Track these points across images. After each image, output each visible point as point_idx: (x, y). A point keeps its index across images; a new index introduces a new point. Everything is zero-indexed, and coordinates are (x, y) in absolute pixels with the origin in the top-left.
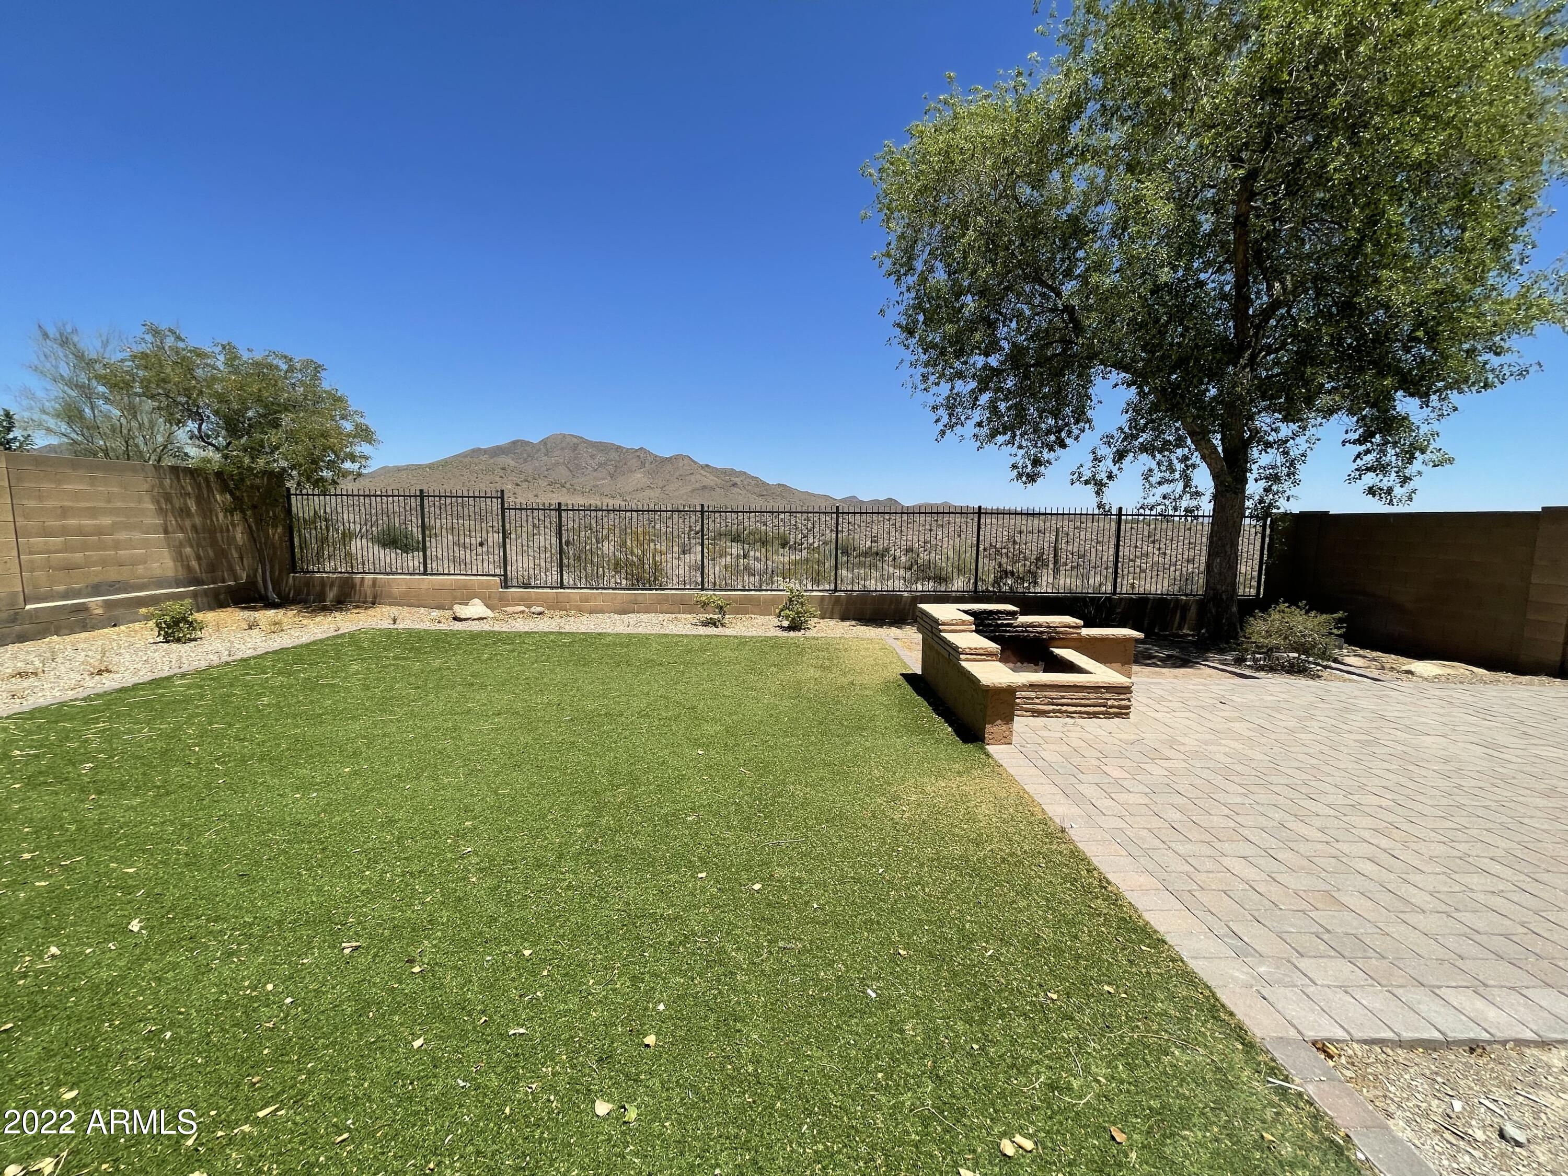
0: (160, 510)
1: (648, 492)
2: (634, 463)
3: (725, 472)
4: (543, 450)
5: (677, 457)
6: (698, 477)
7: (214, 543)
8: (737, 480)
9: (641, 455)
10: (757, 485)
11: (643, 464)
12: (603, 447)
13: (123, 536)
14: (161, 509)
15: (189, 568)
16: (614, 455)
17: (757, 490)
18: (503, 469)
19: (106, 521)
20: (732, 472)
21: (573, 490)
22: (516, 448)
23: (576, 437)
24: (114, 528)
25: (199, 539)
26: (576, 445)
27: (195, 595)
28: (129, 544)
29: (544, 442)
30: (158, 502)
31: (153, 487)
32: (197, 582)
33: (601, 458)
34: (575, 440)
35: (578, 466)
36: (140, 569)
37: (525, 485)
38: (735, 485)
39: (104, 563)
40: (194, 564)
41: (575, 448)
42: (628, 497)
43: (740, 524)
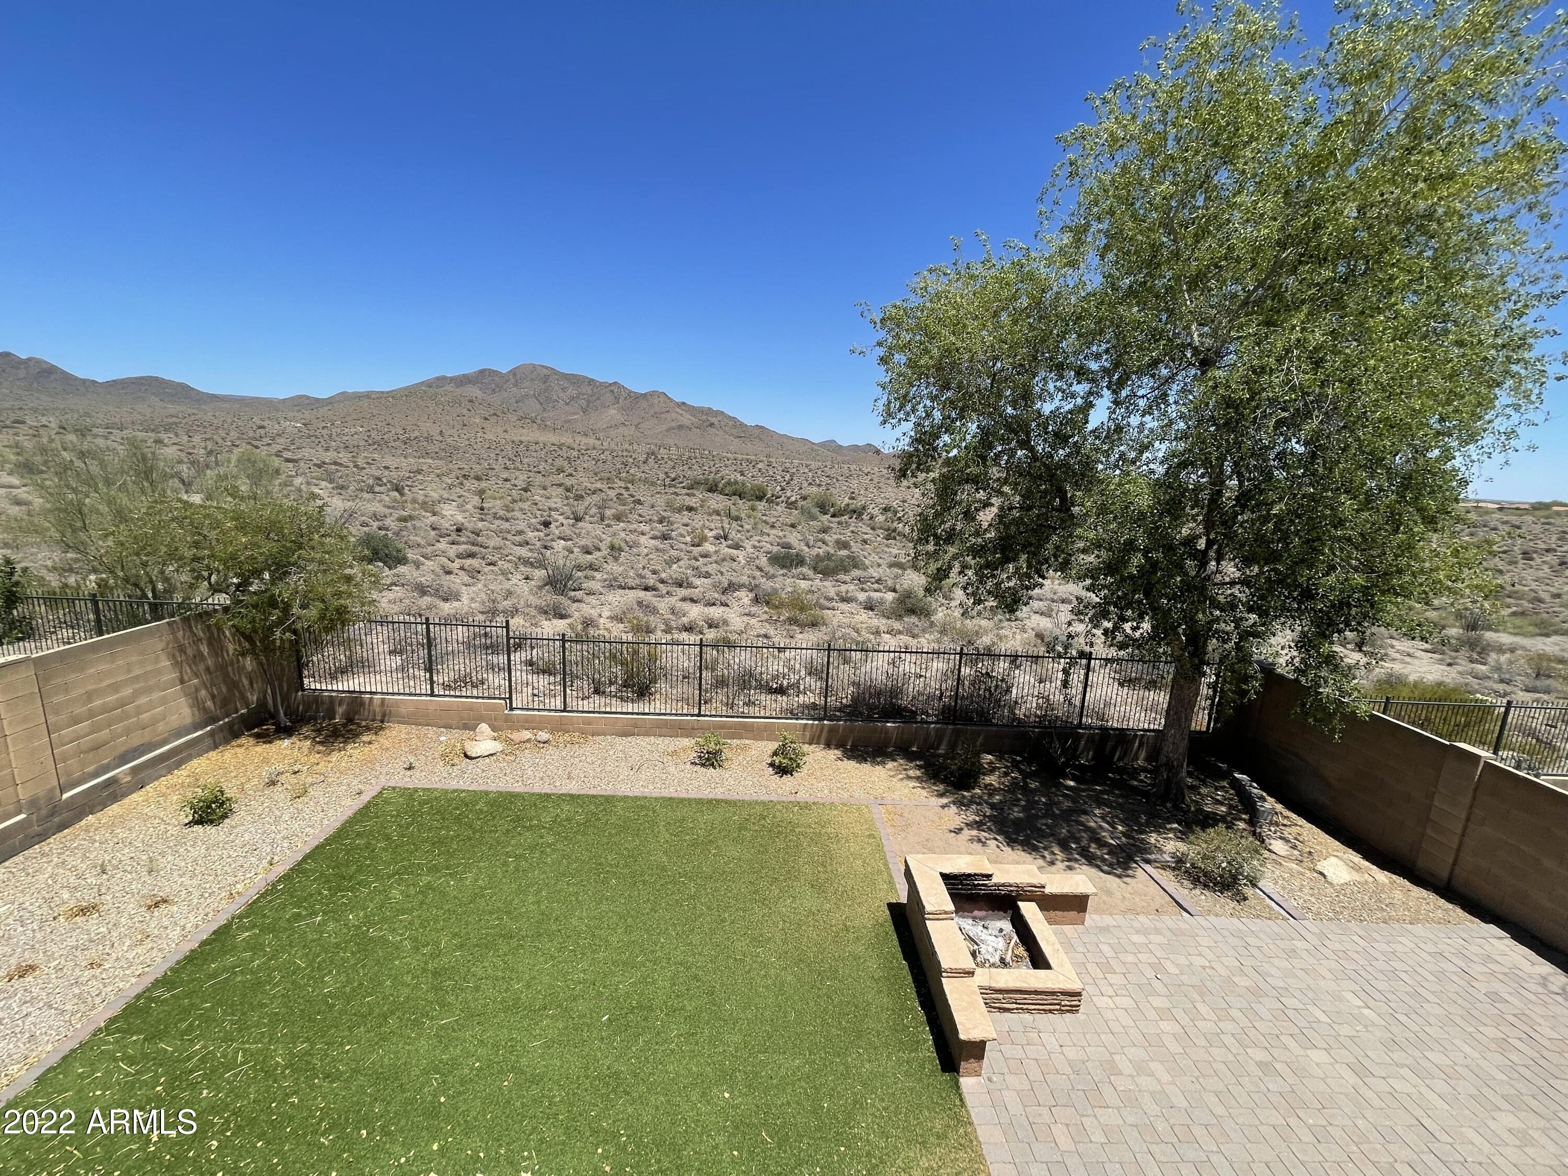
0: (177, 664)
1: (621, 429)
2: (608, 397)
3: (702, 411)
4: (513, 381)
5: (652, 394)
6: (674, 415)
7: (226, 677)
8: (713, 420)
9: (615, 389)
10: (735, 427)
11: (617, 400)
12: (575, 380)
13: (143, 700)
14: (177, 662)
15: (205, 710)
16: (588, 389)
17: (734, 431)
18: (471, 401)
19: (127, 691)
20: (710, 411)
21: (544, 427)
22: (483, 377)
23: (546, 368)
24: (136, 695)
25: (212, 679)
26: (547, 376)
27: (212, 734)
28: (151, 706)
29: (513, 372)
30: (174, 657)
31: (168, 644)
32: (213, 720)
33: (571, 391)
34: (545, 371)
35: (548, 399)
36: (161, 727)
37: (493, 419)
38: (712, 425)
39: (127, 732)
40: (209, 704)
41: (545, 379)
42: (601, 435)
43: (717, 472)
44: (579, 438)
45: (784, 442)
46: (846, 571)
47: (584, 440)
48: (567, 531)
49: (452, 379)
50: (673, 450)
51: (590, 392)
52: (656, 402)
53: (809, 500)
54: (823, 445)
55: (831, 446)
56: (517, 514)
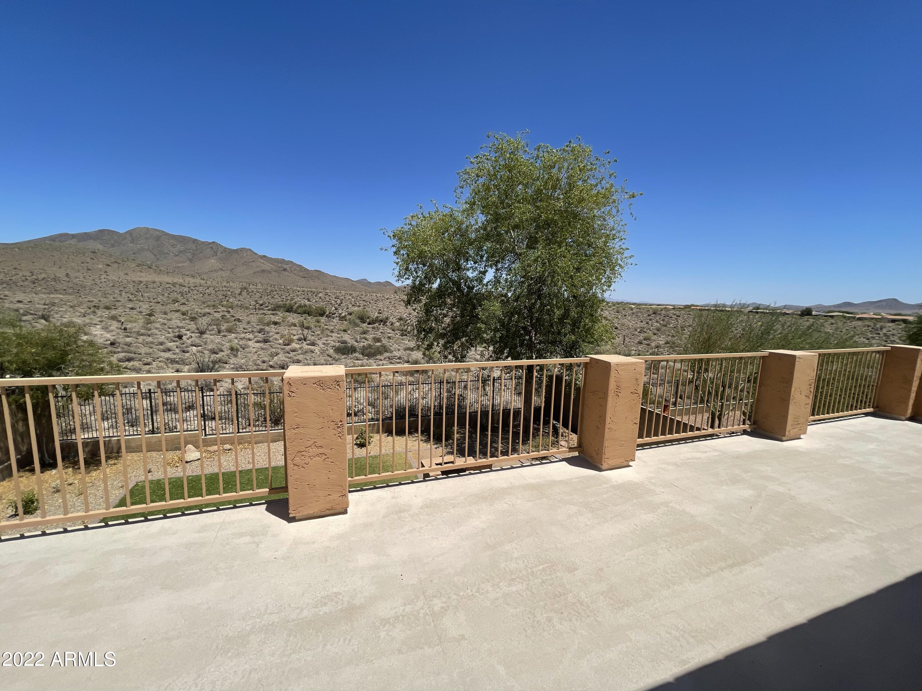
3: (277, 261)
5: (242, 250)
8: (286, 267)
9: (214, 248)
10: (301, 271)
11: (216, 253)
12: (182, 240)
16: (192, 246)
20: (283, 261)
21: (159, 271)
22: (100, 235)
23: (158, 231)
26: (159, 236)
29: (130, 233)
33: (180, 247)
34: (157, 233)
38: (285, 270)
41: (158, 238)
42: (205, 277)
43: (292, 299)
44: (188, 279)
45: (334, 279)
46: (381, 353)
47: (192, 280)
48: (198, 341)
49: (73, 236)
50: (259, 286)
51: (194, 248)
52: (245, 255)
53: (353, 315)
54: (359, 282)
55: (364, 283)
56: (156, 331)
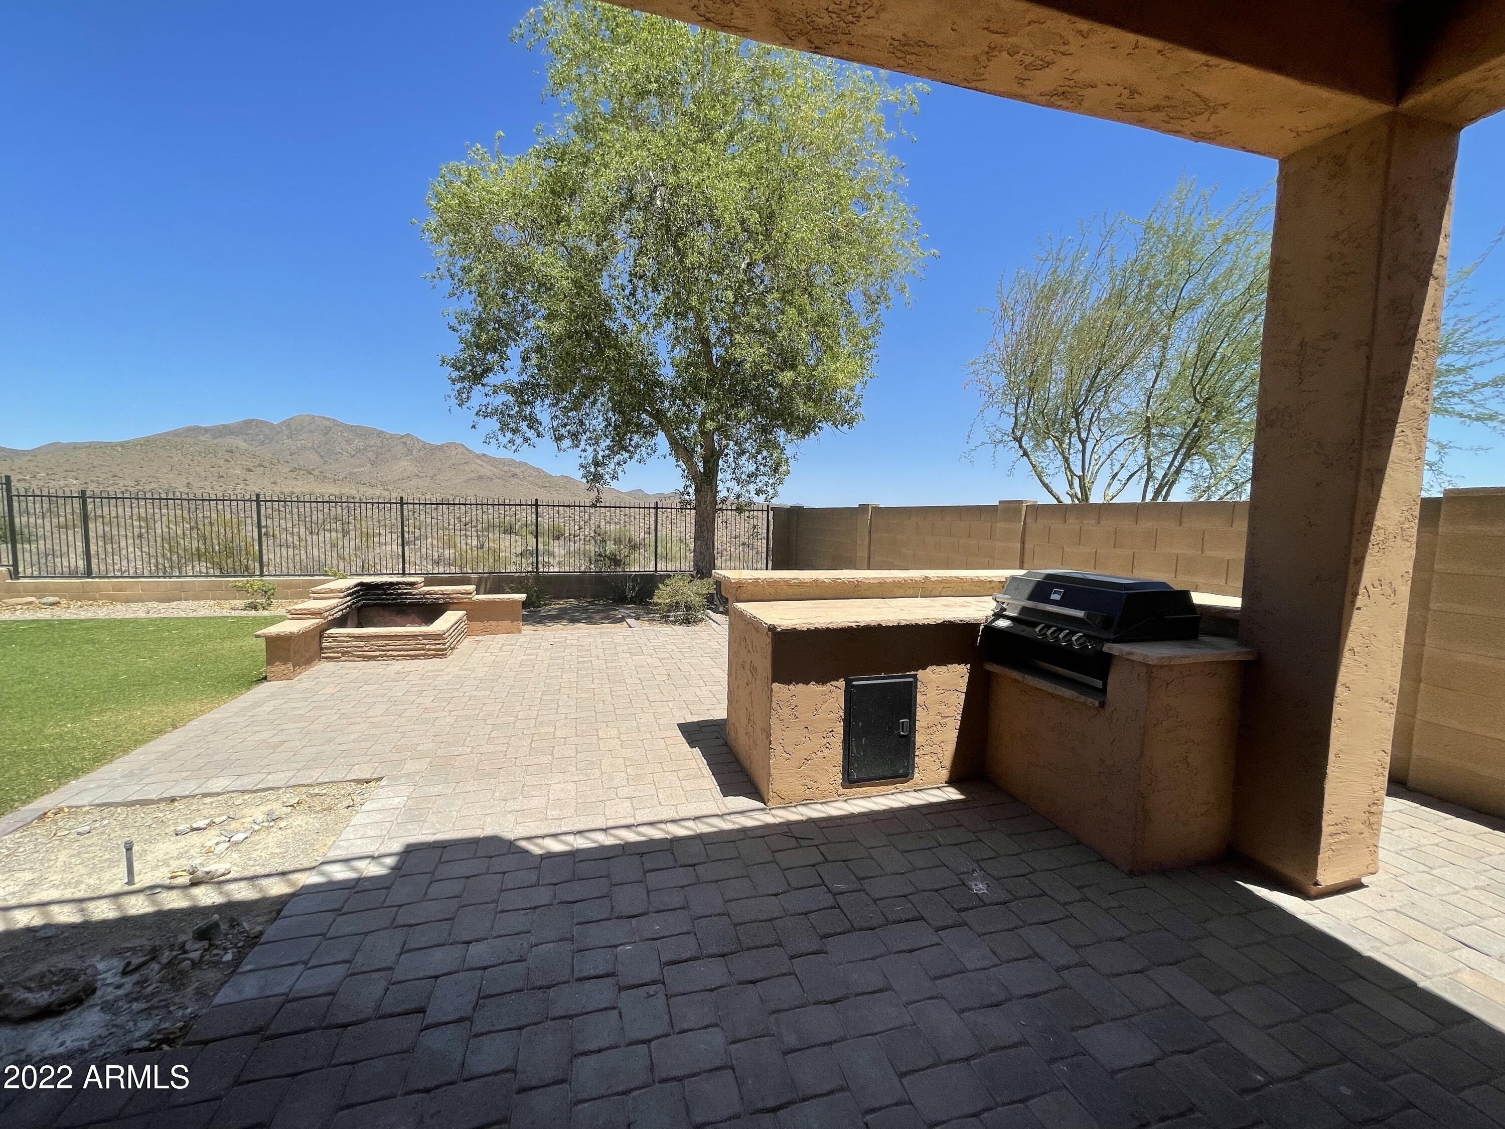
1: (414, 482)
2: (399, 450)
4: (286, 432)
5: (448, 445)
6: (473, 466)
8: (517, 471)
9: (407, 443)
10: (540, 476)
11: (410, 451)
12: (362, 432)
16: (377, 441)
17: (539, 481)
22: (249, 428)
23: (328, 419)
26: (329, 429)
29: (287, 424)
34: (327, 423)
35: (330, 451)
37: (260, 470)
38: (514, 475)
41: (327, 431)
49: (206, 430)
51: (379, 444)
52: (453, 453)
